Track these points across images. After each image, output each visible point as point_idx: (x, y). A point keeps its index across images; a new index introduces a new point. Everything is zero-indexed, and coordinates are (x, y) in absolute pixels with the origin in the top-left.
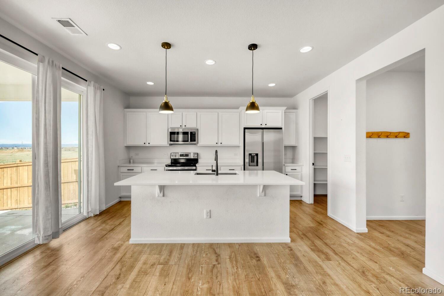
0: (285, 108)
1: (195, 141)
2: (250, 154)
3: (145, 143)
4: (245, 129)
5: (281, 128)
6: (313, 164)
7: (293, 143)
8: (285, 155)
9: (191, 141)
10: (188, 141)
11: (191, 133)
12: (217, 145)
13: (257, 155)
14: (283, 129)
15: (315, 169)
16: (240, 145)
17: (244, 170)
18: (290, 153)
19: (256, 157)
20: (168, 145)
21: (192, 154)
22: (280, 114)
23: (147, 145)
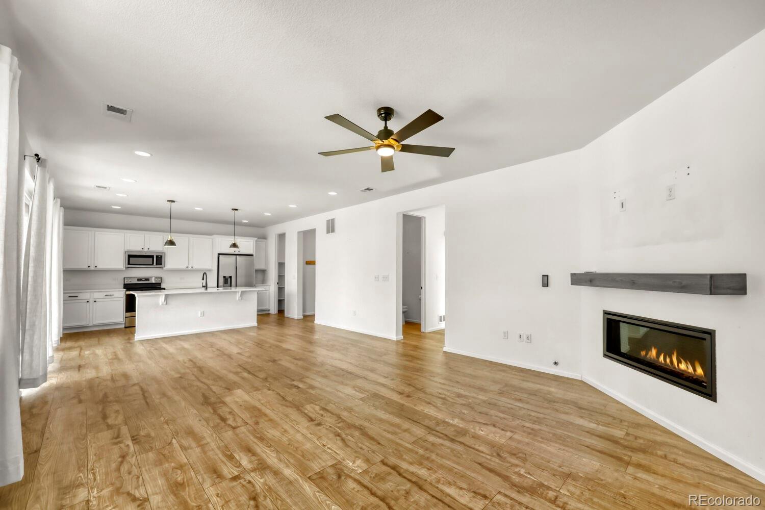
0: (256, 239)
1: (161, 264)
2: (224, 277)
3: (89, 267)
4: (219, 254)
5: (252, 255)
6: (278, 283)
7: (263, 268)
8: (256, 277)
9: (156, 264)
10: (153, 264)
11: (157, 256)
12: (188, 269)
13: (231, 277)
14: (254, 255)
15: (279, 288)
16: (213, 269)
17: (218, 287)
18: (260, 276)
19: (229, 280)
20: (124, 269)
21: (153, 278)
22: (252, 243)
23: (92, 268)
